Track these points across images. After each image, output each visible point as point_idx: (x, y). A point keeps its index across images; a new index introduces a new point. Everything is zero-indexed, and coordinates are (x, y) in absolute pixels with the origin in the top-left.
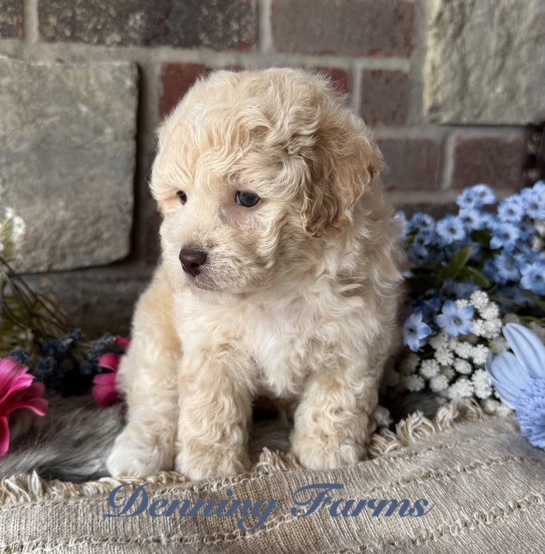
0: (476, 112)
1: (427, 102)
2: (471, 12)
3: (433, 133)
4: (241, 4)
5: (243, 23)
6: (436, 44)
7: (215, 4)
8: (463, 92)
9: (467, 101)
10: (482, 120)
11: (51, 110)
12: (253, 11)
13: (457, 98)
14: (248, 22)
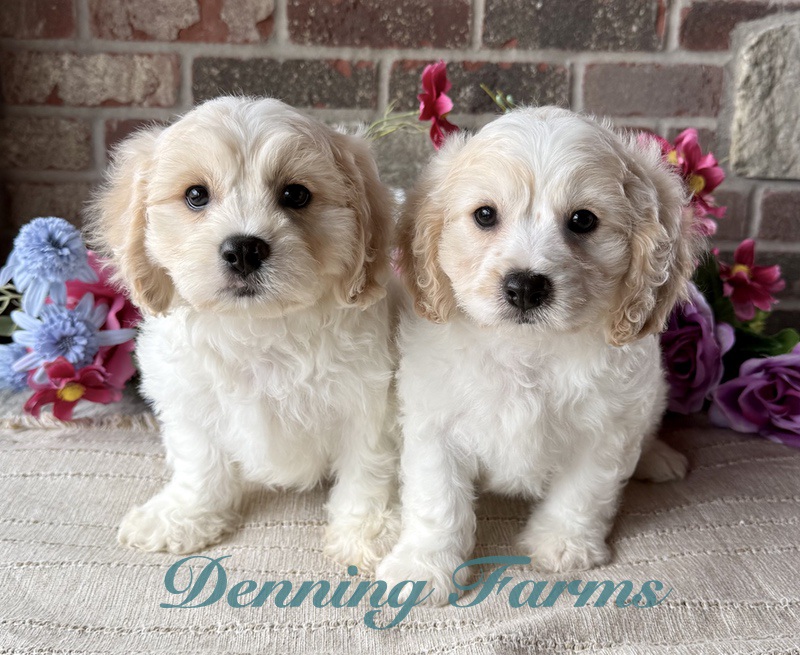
0: (784, 167)
1: (733, 158)
2: (782, 73)
3: (740, 187)
4: (557, 75)
5: (558, 91)
6: (744, 104)
7: (533, 76)
8: (771, 147)
9: (775, 157)
10: (789, 175)
11: (394, 167)
12: (568, 80)
13: (764, 155)
14: (562, 90)
